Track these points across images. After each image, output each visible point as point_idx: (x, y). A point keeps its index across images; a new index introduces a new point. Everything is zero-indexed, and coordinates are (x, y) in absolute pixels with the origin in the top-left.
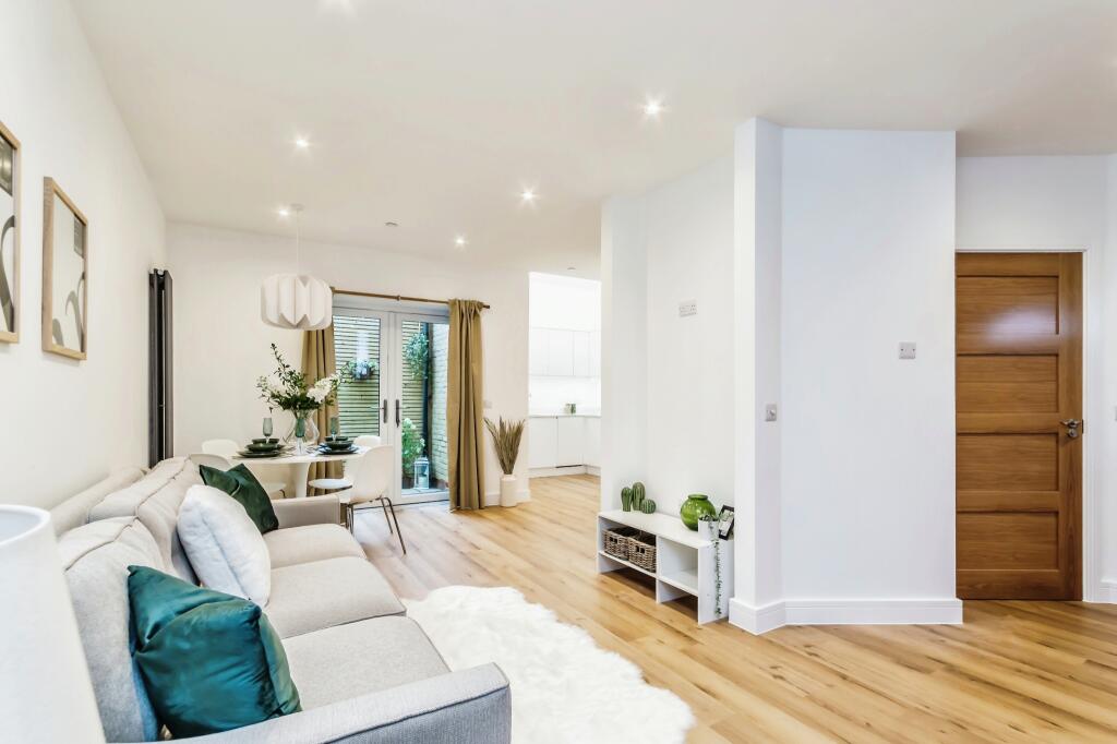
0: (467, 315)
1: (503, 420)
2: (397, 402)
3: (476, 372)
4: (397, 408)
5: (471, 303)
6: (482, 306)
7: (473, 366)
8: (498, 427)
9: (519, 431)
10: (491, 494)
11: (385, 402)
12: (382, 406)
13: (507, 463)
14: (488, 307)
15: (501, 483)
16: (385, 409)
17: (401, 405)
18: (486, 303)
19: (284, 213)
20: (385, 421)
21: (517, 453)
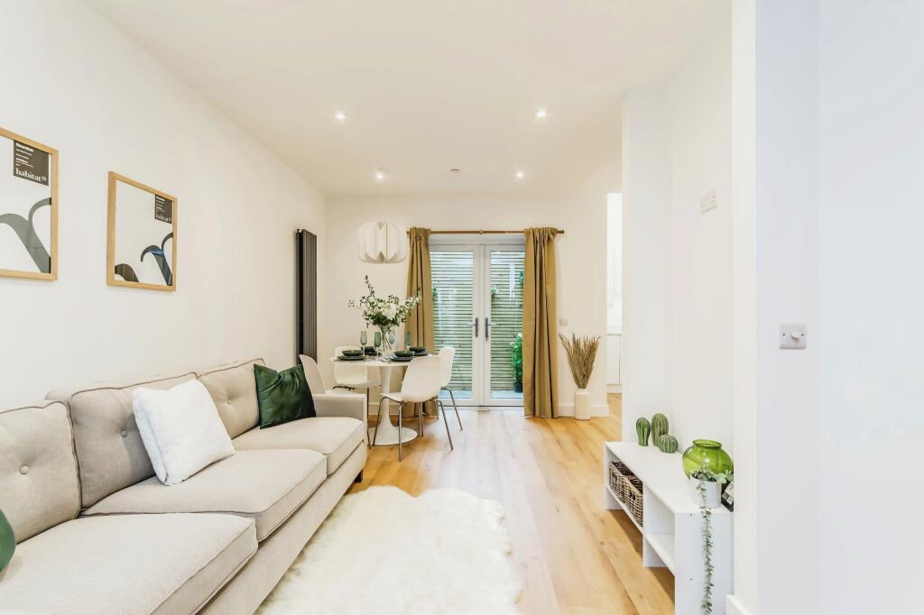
0: (541, 242)
1: (577, 338)
2: (487, 320)
3: (549, 293)
4: (487, 325)
5: (544, 230)
6: (555, 232)
7: (547, 288)
8: (571, 343)
9: (592, 348)
10: (565, 405)
11: (477, 320)
12: (474, 323)
13: (580, 378)
14: (562, 232)
15: (575, 395)
16: (477, 325)
17: (489, 322)
18: (559, 229)
19: (380, 176)
20: (476, 336)
21: (591, 369)
